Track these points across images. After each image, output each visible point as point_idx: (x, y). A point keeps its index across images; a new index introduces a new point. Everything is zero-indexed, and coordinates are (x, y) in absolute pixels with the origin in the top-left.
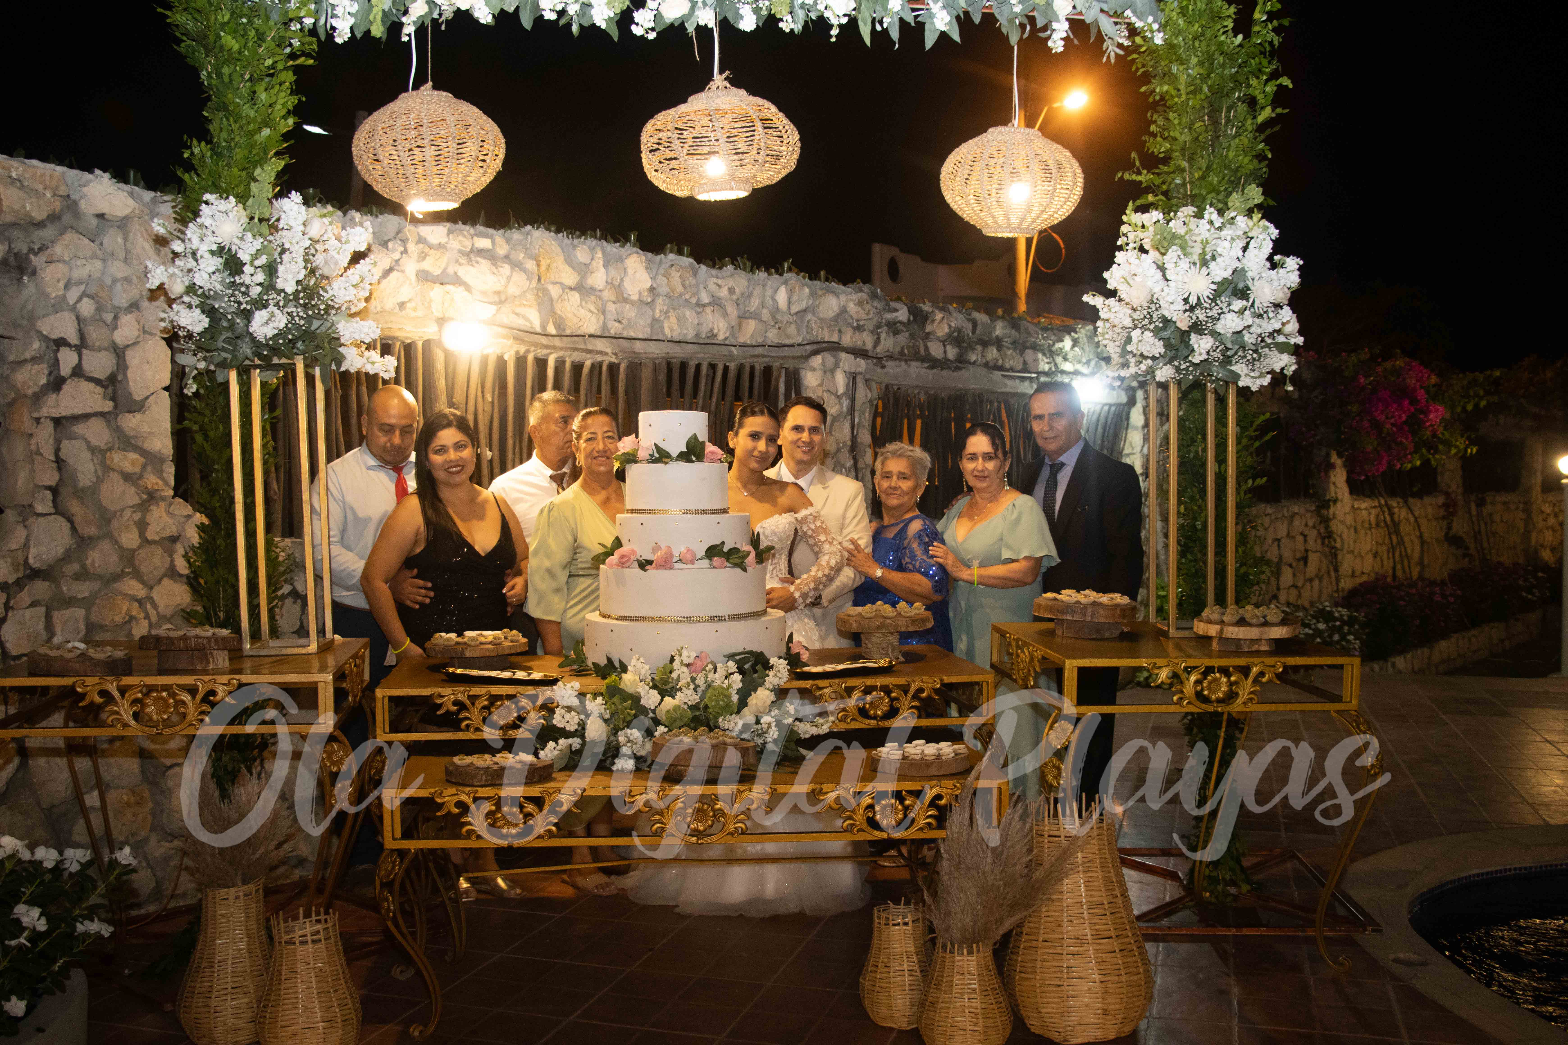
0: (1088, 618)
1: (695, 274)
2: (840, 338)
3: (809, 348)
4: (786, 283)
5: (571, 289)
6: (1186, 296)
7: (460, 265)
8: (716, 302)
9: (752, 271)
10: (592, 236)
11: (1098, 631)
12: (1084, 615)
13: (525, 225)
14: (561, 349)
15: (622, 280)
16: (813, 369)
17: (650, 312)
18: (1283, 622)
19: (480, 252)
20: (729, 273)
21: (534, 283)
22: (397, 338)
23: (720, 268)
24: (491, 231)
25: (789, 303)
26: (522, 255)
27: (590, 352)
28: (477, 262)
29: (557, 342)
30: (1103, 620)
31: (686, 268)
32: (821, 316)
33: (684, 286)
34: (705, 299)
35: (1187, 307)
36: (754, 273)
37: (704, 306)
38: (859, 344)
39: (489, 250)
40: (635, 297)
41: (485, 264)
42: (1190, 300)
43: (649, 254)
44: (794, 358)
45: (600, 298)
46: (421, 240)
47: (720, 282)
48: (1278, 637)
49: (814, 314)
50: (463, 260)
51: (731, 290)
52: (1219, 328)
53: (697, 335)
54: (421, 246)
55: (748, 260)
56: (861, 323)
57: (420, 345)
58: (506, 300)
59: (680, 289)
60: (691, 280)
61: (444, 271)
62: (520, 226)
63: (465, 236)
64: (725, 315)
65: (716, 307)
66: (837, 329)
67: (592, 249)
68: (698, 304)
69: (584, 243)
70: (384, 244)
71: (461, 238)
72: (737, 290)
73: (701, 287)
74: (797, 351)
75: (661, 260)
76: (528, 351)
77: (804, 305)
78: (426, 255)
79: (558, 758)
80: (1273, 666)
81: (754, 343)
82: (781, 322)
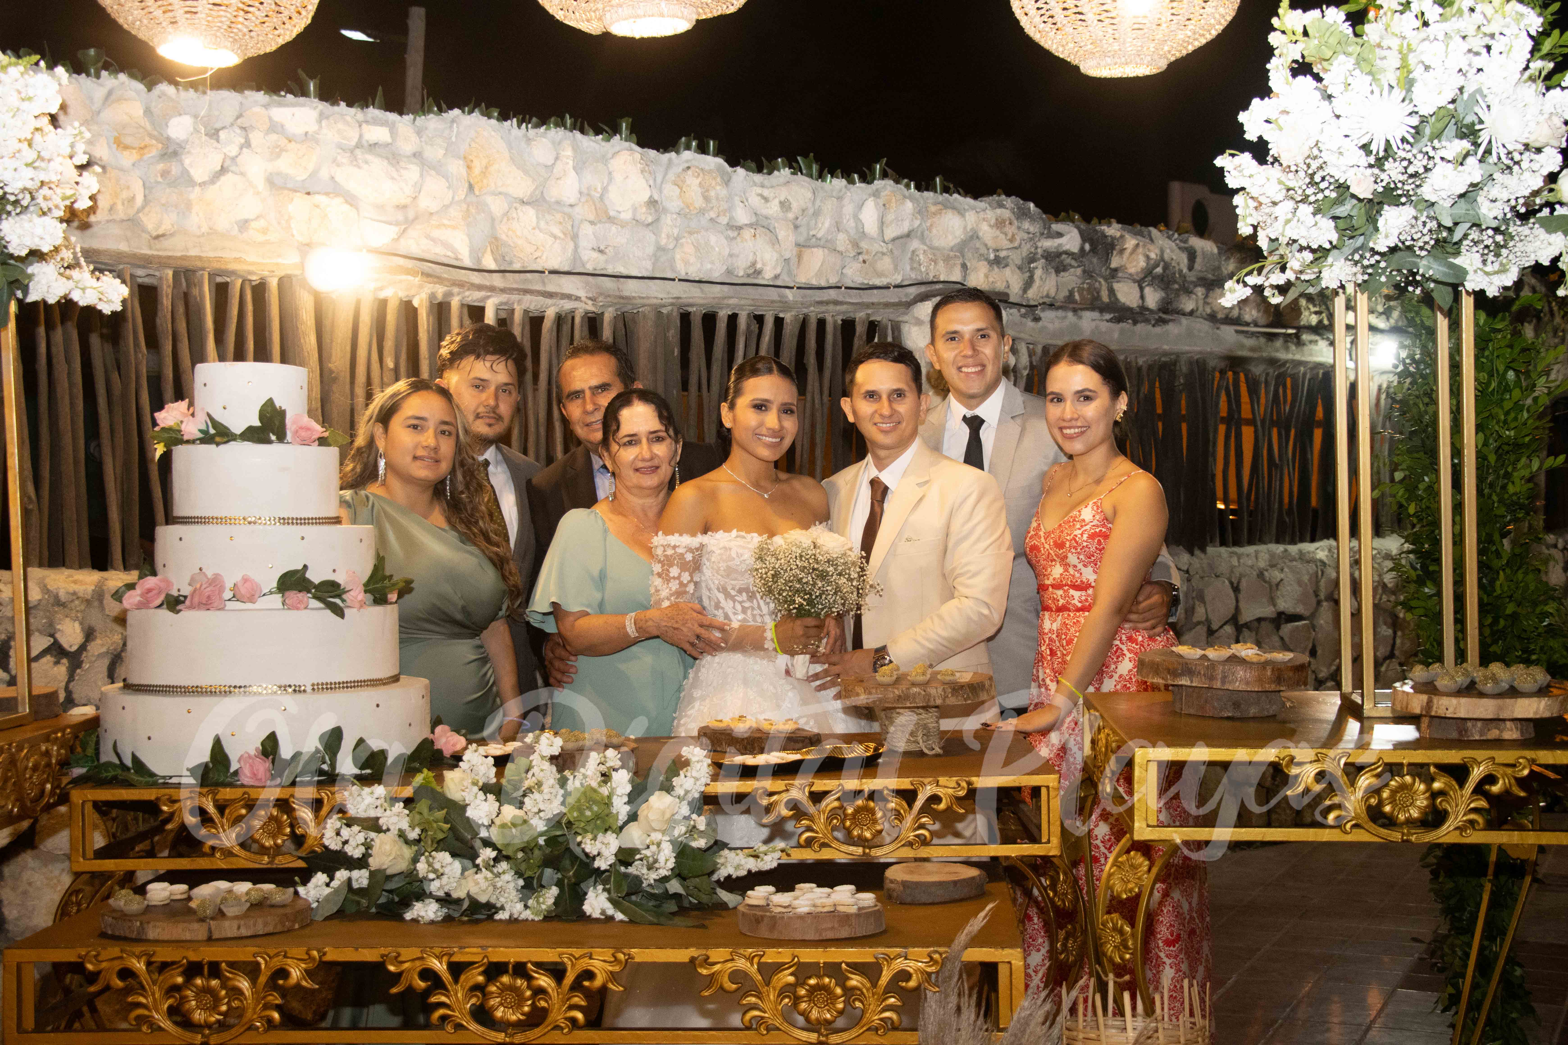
0: (1218, 684)
1: (727, 182)
2: (965, 277)
3: (913, 291)
4: (876, 194)
5: (523, 202)
6: (1364, 141)
7: (338, 165)
8: (761, 224)
9: (821, 176)
10: (557, 125)
11: (1236, 705)
12: (1212, 678)
13: (451, 108)
14: (503, 291)
15: (605, 189)
16: (919, 322)
17: (650, 237)
18: (1542, 692)
19: (373, 147)
20: (782, 180)
21: (462, 193)
22: (233, 273)
23: (770, 173)
24: (393, 117)
25: (882, 223)
26: (442, 152)
27: (550, 295)
28: (366, 162)
29: (497, 281)
30: (1243, 687)
31: (710, 172)
32: (936, 243)
33: (707, 199)
34: (742, 217)
35: (1372, 160)
36: (824, 180)
37: (740, 228)
38: (1000, 286)
39: (387, 145)
40: (626, 216)
41: (377, 165)
42: (1374, 147)
43: (652, 153)
44: (887, 305)
45: (570, 217)
46: (274, 128)
47: (766, 193)
48: (1531, 715)
49: (922, 239)
50: (344, 159)
51: (785, 205)
52: (1427, 192)
53: (729, 272)
54: (274, 137)
55: (817, 160)
56: (1003, 254)
57: (273, 283)
58: (416, 218)
59: (699, 202)
60: (719, 190)
61: (314, 174)
62: (441, 110)
63: (347, 123)
64: (775, 241)
65: (760, 230)
66: (959, 262)
67: (557, 145)
68: (731, 226)
69: (543, 136)
70: (214, 134)
71: (340, 126)
72: (794, 205)
73: (737, 199)
74: (892, 296)
75: (670, 160)
76: (449, 294)
77: (905, 228)
78: (282, 150)
79: (327, 898)
80: (1513, 766)
81: (823, 284)
82: (868, 252)
